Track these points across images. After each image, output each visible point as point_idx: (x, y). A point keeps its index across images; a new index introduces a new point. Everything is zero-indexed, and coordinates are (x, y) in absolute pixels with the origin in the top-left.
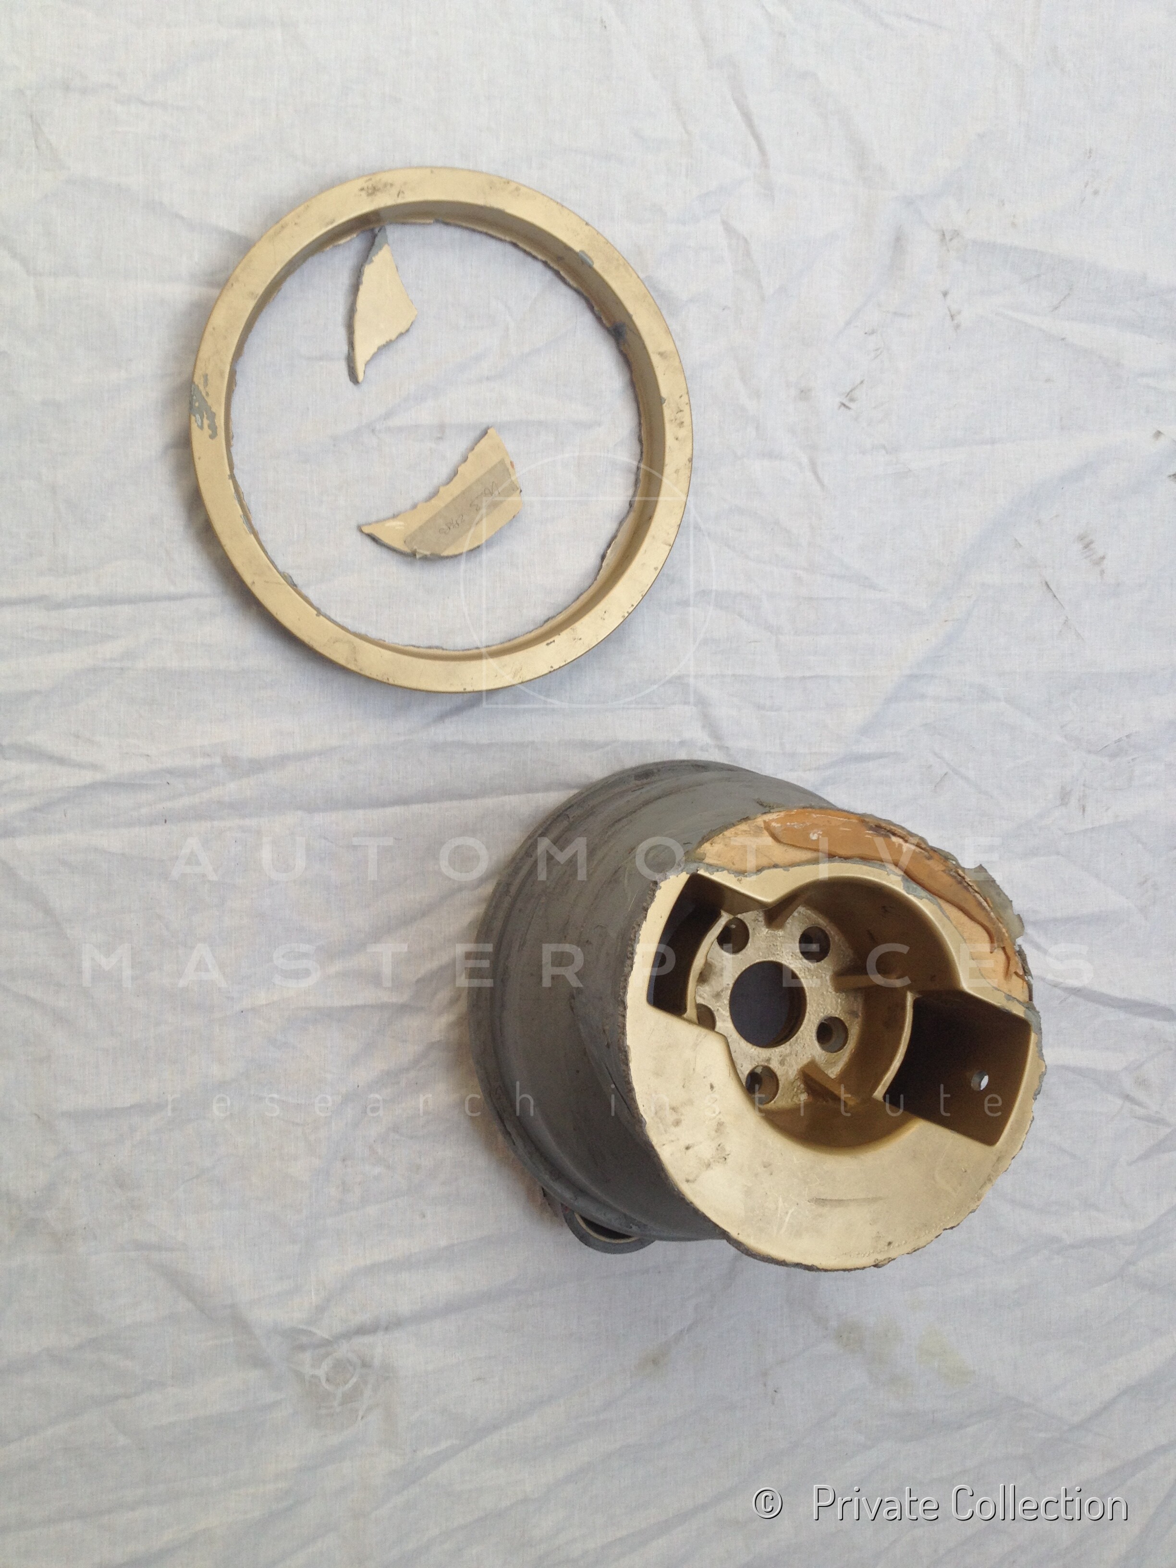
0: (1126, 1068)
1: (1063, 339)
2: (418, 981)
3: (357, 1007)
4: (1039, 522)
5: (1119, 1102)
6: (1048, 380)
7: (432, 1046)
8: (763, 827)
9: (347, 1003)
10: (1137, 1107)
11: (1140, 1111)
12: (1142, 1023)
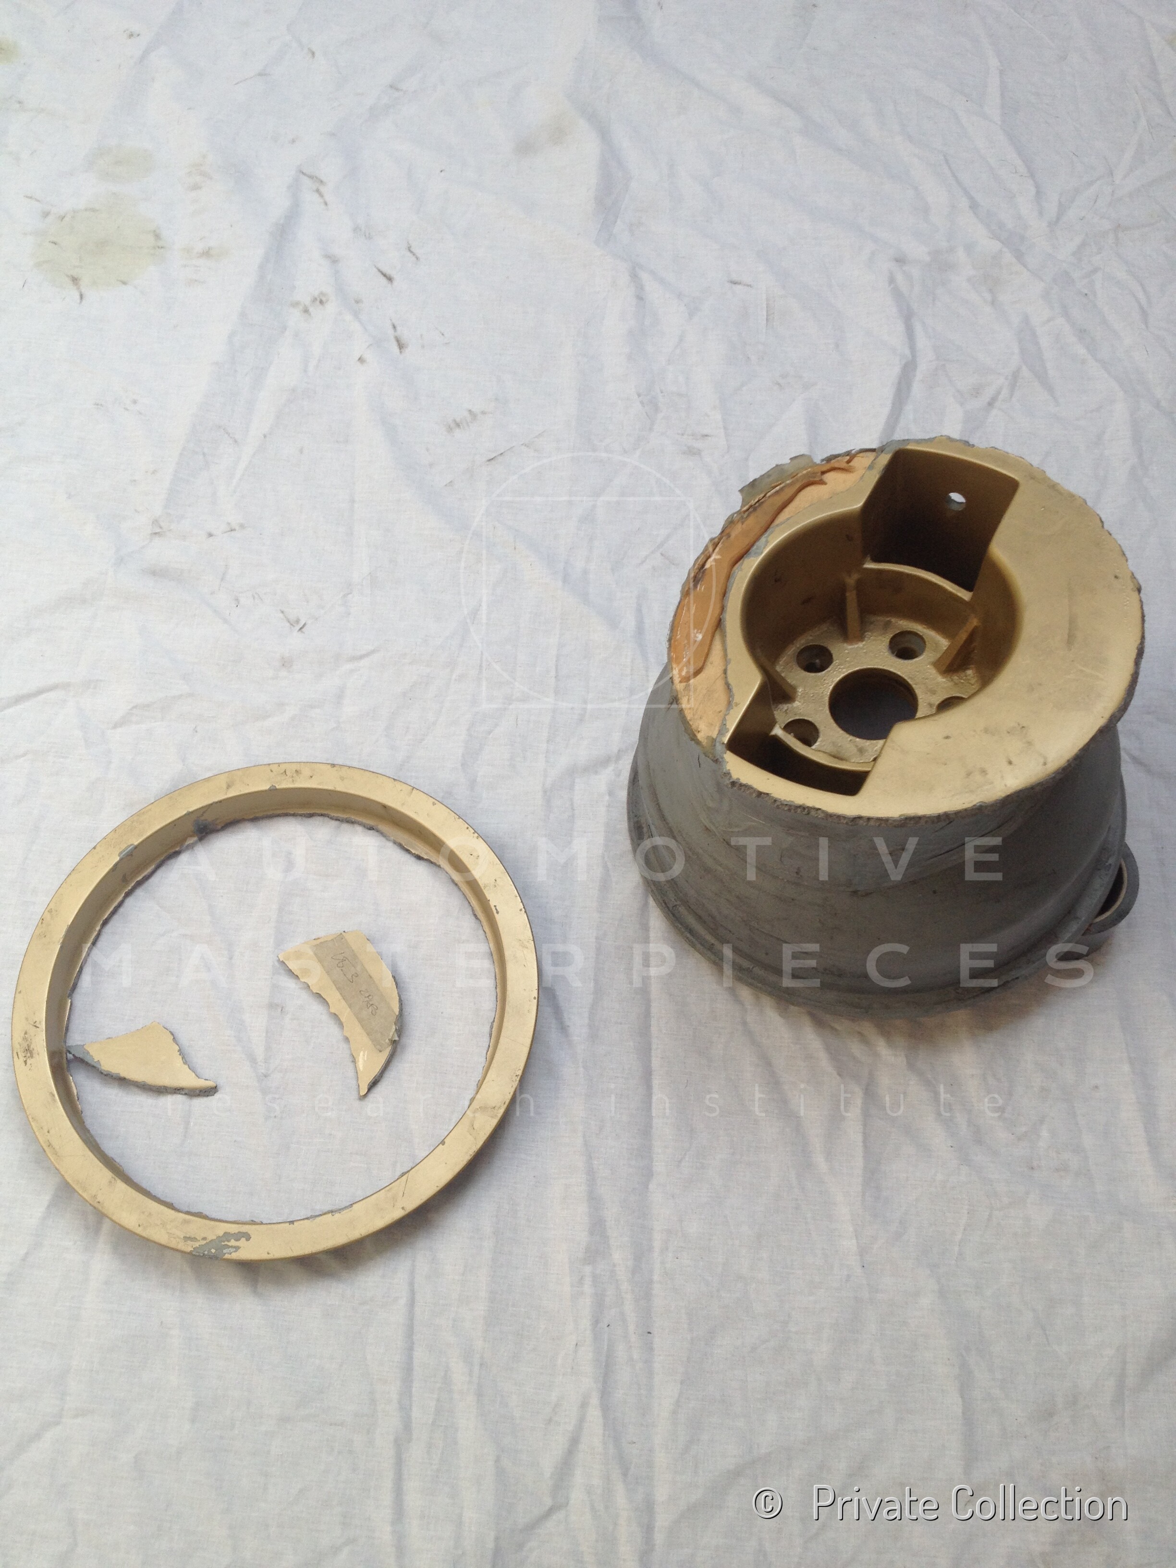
0: (962, 404)
1: (265, 436)
2: (839, 1075)
3: (865, 1141)
4: (431, 465)
5: (994, 412)
6: (301, 451)
7: (911, 1066)
8: (686, 683)
9: (859, 1151)
10: (1001, 397)
11: (1005, 393)
12: (917, 389)
